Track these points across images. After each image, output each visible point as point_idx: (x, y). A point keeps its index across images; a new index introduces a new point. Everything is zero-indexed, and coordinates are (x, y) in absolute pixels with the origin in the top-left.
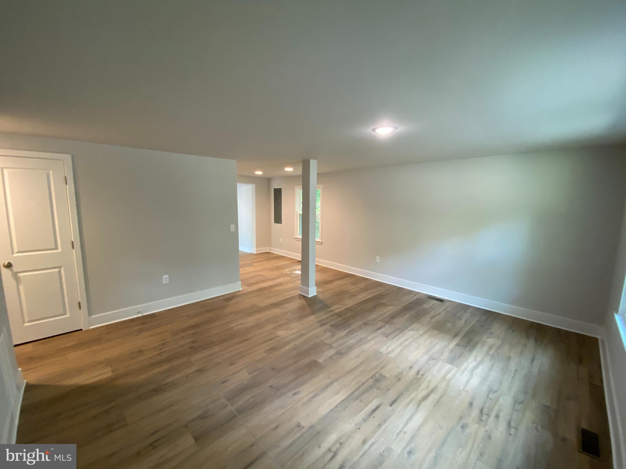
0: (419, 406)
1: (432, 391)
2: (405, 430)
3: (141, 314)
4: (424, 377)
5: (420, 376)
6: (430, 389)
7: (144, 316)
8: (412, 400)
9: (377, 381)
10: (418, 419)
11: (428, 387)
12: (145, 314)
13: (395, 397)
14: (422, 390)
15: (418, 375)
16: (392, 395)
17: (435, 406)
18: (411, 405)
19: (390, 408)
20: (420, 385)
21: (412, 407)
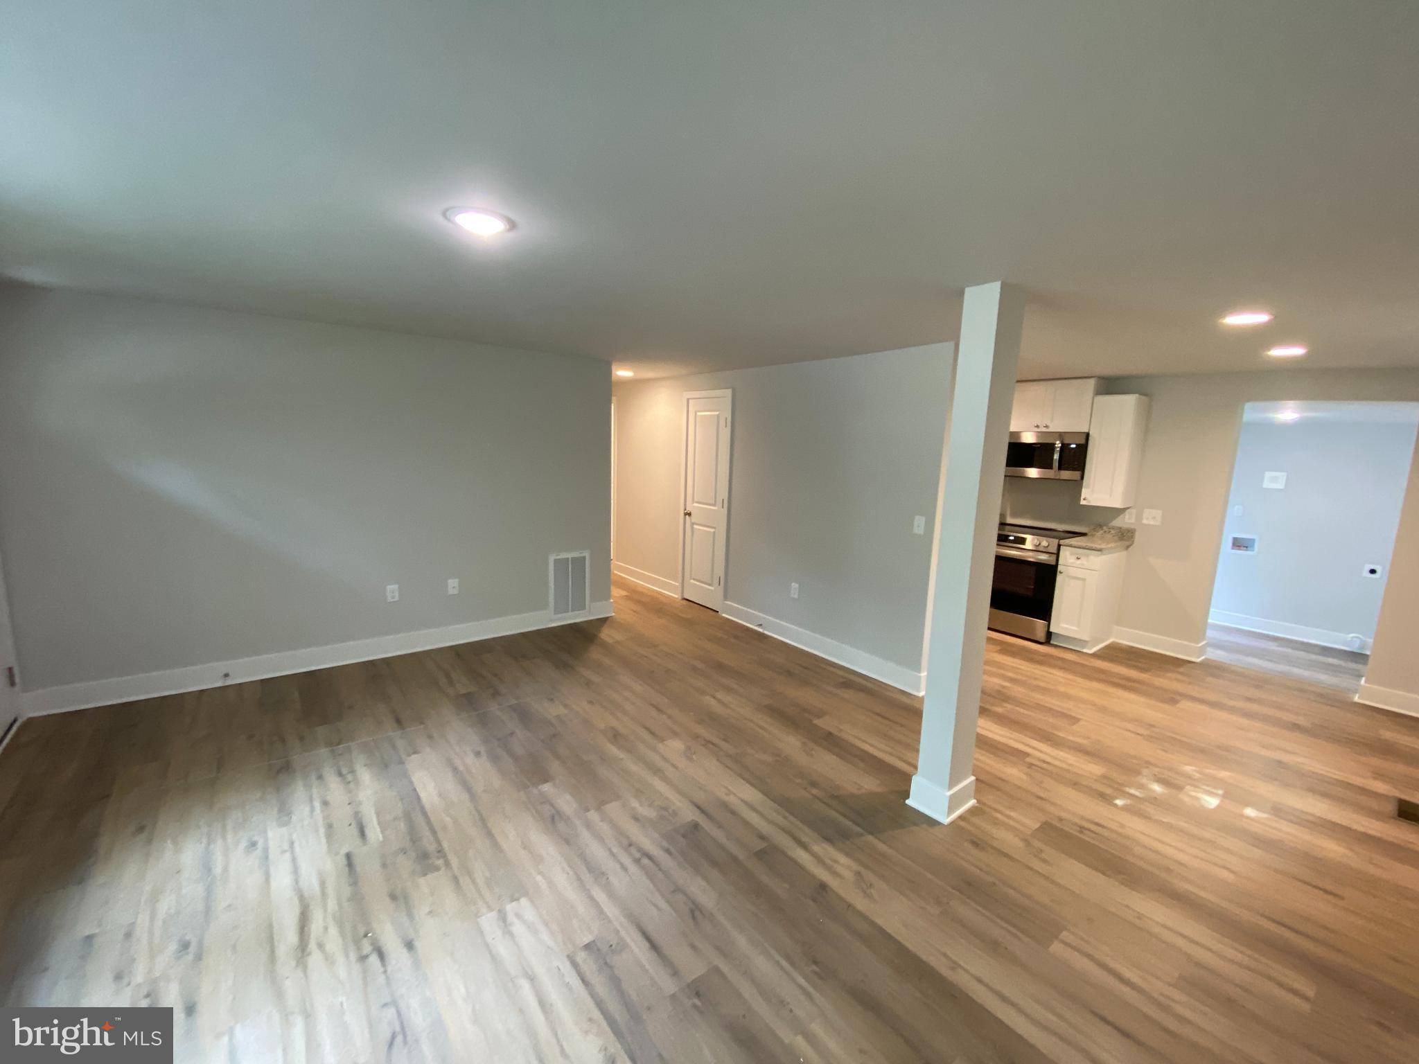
0: (302, 898)
1: (303, 947)
2: (288, 855)
3: (762, 628)
4: (353, 957)
5: (367, 948)
6: (312, 946)
7: (764, 634)
8: (324, 894)
9: (424, 856)
10: (282, 881)
11: (321, 946)
12: (766, 632)
13: (358, 869)
14: (326, 928)
15: (372, 944)
16: (369, 867)
17: (270, 926)
18: (317, 888)
19: (344, 851)
20: (342, 932)
21: (310, 882)
